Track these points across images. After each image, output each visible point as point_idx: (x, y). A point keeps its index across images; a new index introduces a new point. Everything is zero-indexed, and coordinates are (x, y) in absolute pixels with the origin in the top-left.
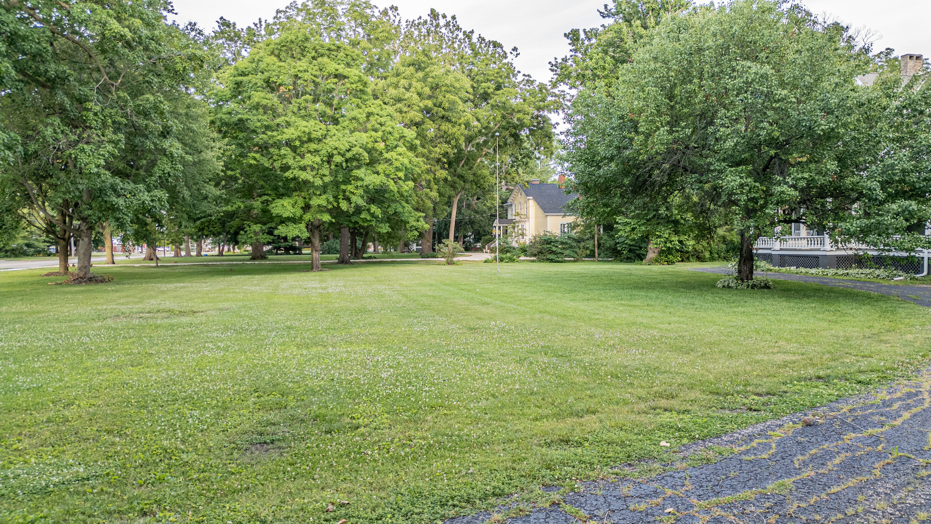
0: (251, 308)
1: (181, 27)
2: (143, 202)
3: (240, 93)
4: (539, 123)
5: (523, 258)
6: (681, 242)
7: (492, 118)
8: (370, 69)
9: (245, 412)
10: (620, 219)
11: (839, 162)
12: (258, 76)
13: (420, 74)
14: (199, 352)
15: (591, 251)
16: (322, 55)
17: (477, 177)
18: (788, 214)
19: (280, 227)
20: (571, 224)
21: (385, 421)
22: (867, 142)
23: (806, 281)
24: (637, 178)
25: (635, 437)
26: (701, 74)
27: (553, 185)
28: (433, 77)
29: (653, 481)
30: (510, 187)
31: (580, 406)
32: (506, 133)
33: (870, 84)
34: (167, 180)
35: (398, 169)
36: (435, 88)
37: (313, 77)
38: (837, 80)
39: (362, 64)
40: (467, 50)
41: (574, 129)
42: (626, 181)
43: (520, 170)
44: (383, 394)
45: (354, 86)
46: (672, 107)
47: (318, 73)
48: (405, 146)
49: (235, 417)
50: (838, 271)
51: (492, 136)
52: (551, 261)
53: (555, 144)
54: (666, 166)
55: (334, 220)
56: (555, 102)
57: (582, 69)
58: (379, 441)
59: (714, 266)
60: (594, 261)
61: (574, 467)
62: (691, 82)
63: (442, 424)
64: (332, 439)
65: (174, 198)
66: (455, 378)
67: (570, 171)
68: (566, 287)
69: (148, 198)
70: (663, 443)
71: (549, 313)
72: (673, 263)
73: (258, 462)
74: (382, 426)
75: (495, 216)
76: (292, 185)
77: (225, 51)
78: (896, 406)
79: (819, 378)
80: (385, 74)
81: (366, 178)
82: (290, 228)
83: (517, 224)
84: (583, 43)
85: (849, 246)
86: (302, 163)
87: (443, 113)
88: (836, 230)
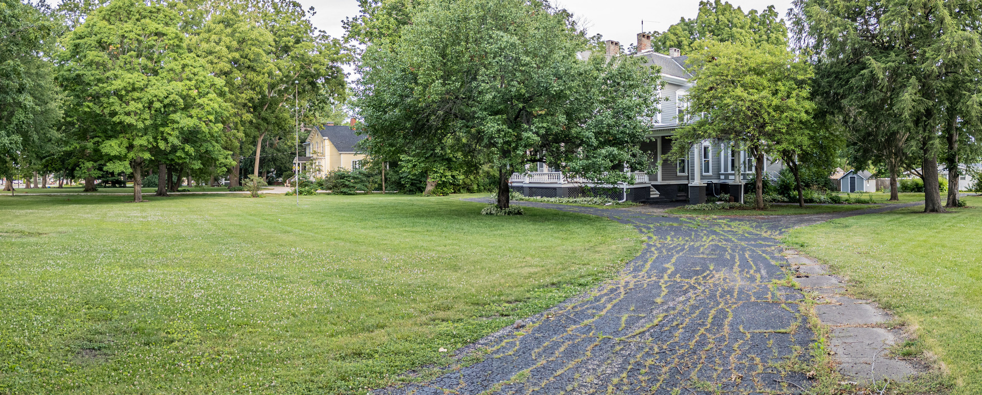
0: (83, 233)
1: (34, 5)
2: (4, 144)
3: (78, 53)
4: (333, 73)
5: (319, 191)
6: (453, 176)
7: (292, 67)
8: (185, 27)
9: (78, 320)
10: (402, 157)
11: (567, 116)
12: (92, 38)
13: (229, 30)
14: (43, 267)
15: (379, 184)
16: (145, 17)
17: (279, 119)
18: (533, 155)
19: (108, 164)
20: (361, 161)
21: (196, 336)
22: (585, 103)
23: (547, 208)
24: (417, 122)
25: (418, 347)
26: (467, 38)
27: (345, 127)
28: (240, 33)
29: (434, 383)
30: (308, 129)
31: (371, 322)
32: (305, 81)
33: (586, 59)
34: (22, 126)
35: (209, 113)
36: (242, 41)
37: (136, 36)
38: (564, 54)
39: (178, 23)
40: (270, 8)
41: (363, 78)
42: (408, 125)
43: (317, 114)
44: (194, 312)
45: (171, 42)
46: (445, 64)
47: (141, 32)
48: (215, 92)
49: (70, 324)
50: (569, 200)
51: (292, 84)
52: (345, 193)
53: (347, 91)
54: (441, 112)
55: (153, 158)
56: (347, 55)
57: (370, 28)
58: (191, 354)
59: (480, 197)
60: (382, 193)
61: (366, 377)
62: (459, 44)
63: (247, 341)
64: (150, 351)
65: (26, 141)
66: (259, 299)
67: (360, 115)
68: (357, 217)
69: (8, 142)
70: (442, 349)
71: (343, 240)
72: (447, 194)
73: (88, 365)
74: (194, 342)
75: (295, 154)
76: (118, 128)
77: (67, 20)
78: (603, 300)
79: (553, 284)
80: (198, 31)
81: (182, 121)
82: (117, 164)
83: (314, 161)
84: (371, 6)
85: (575, 180)
86: (127, 109)
87: (249, 63)
88: (567, 168)
